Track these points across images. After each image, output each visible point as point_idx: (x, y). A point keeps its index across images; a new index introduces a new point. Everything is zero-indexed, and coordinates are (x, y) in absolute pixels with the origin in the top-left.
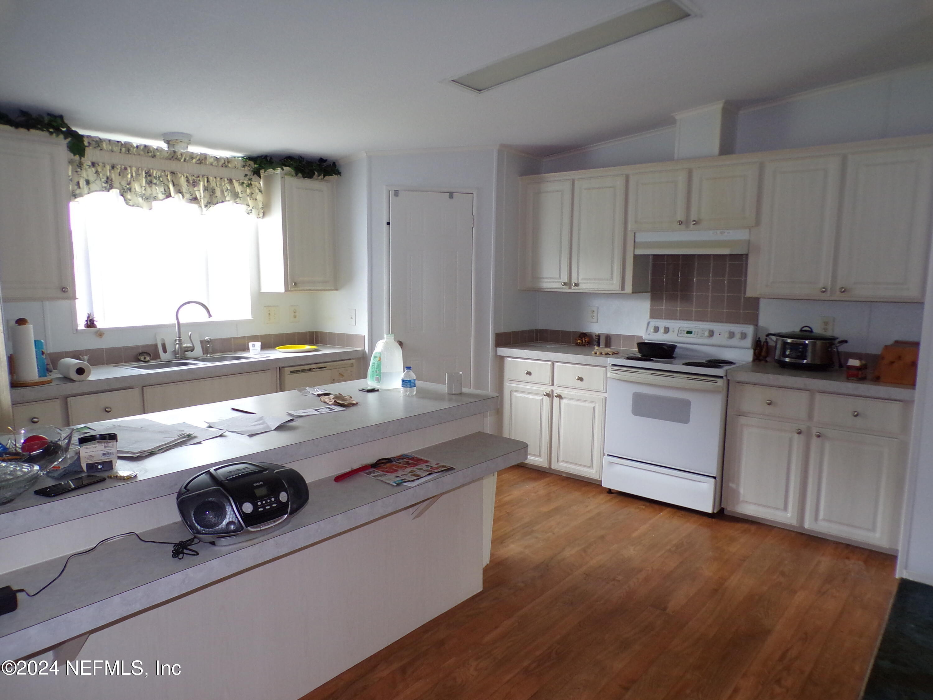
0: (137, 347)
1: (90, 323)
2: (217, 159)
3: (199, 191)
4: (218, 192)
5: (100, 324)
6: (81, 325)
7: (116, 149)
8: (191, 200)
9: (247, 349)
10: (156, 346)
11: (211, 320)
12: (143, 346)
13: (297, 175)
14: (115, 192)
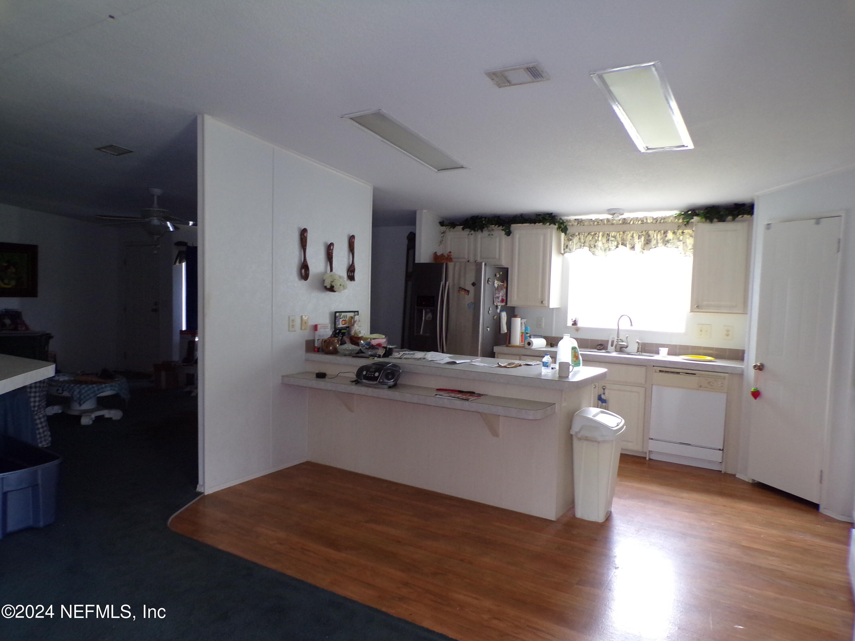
0: (598, 340)
1: (575, 323)
2: (656, 219)
3: (641, 241)
4: (654, 242)
5: (580, 325)
6: (570, 323)
7: (592, 223)
8: (631, 248)
9: (658, 353)
10: (608, 341)
11: (633, 328)
12: (602, 340)
13: (706, 221)
14: (586, 249)
